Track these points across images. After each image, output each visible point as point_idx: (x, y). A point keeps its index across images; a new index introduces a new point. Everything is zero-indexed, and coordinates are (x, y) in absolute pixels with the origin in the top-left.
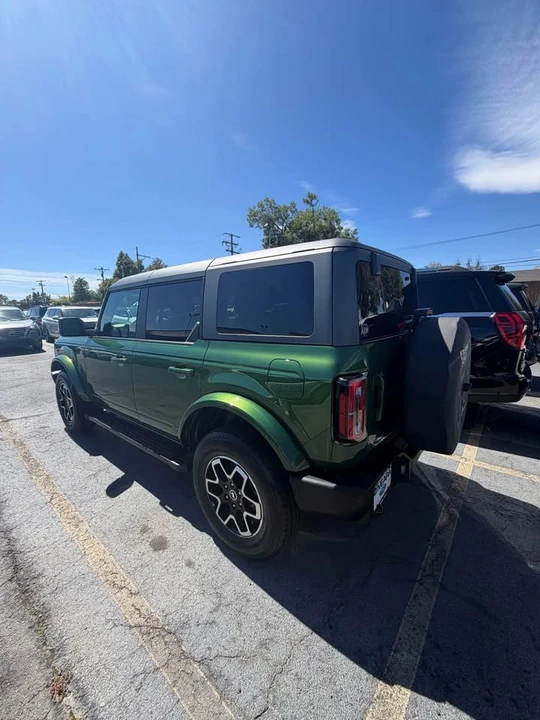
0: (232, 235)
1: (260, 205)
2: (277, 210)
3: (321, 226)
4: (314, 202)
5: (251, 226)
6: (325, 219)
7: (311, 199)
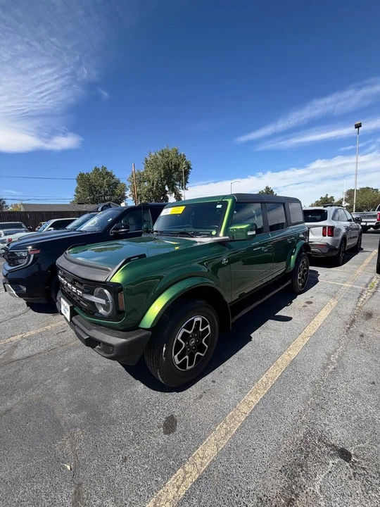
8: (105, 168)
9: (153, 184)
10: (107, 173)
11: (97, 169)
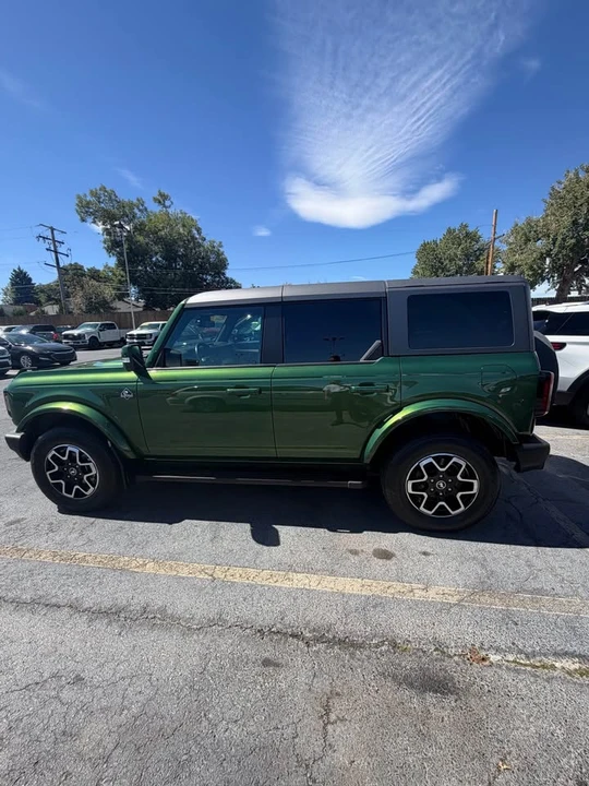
0: (52, 230)
1: (94, 194)
2: (121, 205)
3: (180, 234)
4: (167, 203)
5: (83, 220)
6: (184, 226)
7: (162, 199)
8: (466, 226)
9: (555, 240)
10: (467, 234)
11: (450, 231)
